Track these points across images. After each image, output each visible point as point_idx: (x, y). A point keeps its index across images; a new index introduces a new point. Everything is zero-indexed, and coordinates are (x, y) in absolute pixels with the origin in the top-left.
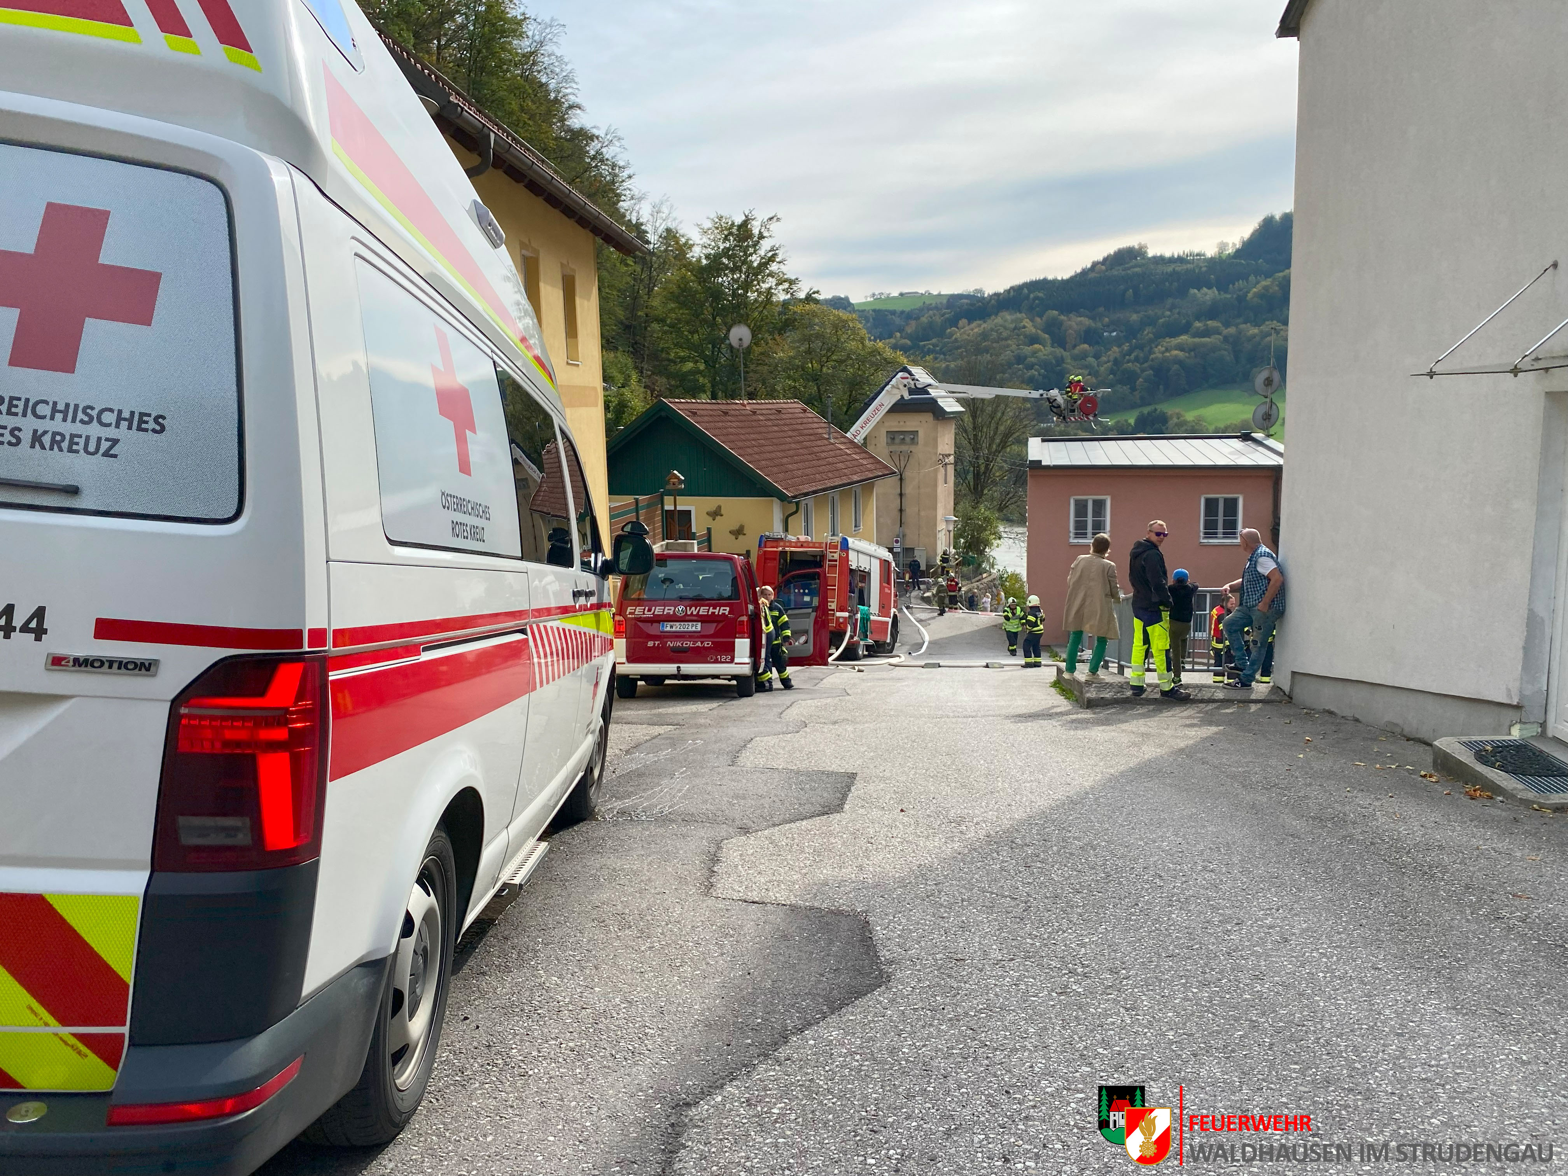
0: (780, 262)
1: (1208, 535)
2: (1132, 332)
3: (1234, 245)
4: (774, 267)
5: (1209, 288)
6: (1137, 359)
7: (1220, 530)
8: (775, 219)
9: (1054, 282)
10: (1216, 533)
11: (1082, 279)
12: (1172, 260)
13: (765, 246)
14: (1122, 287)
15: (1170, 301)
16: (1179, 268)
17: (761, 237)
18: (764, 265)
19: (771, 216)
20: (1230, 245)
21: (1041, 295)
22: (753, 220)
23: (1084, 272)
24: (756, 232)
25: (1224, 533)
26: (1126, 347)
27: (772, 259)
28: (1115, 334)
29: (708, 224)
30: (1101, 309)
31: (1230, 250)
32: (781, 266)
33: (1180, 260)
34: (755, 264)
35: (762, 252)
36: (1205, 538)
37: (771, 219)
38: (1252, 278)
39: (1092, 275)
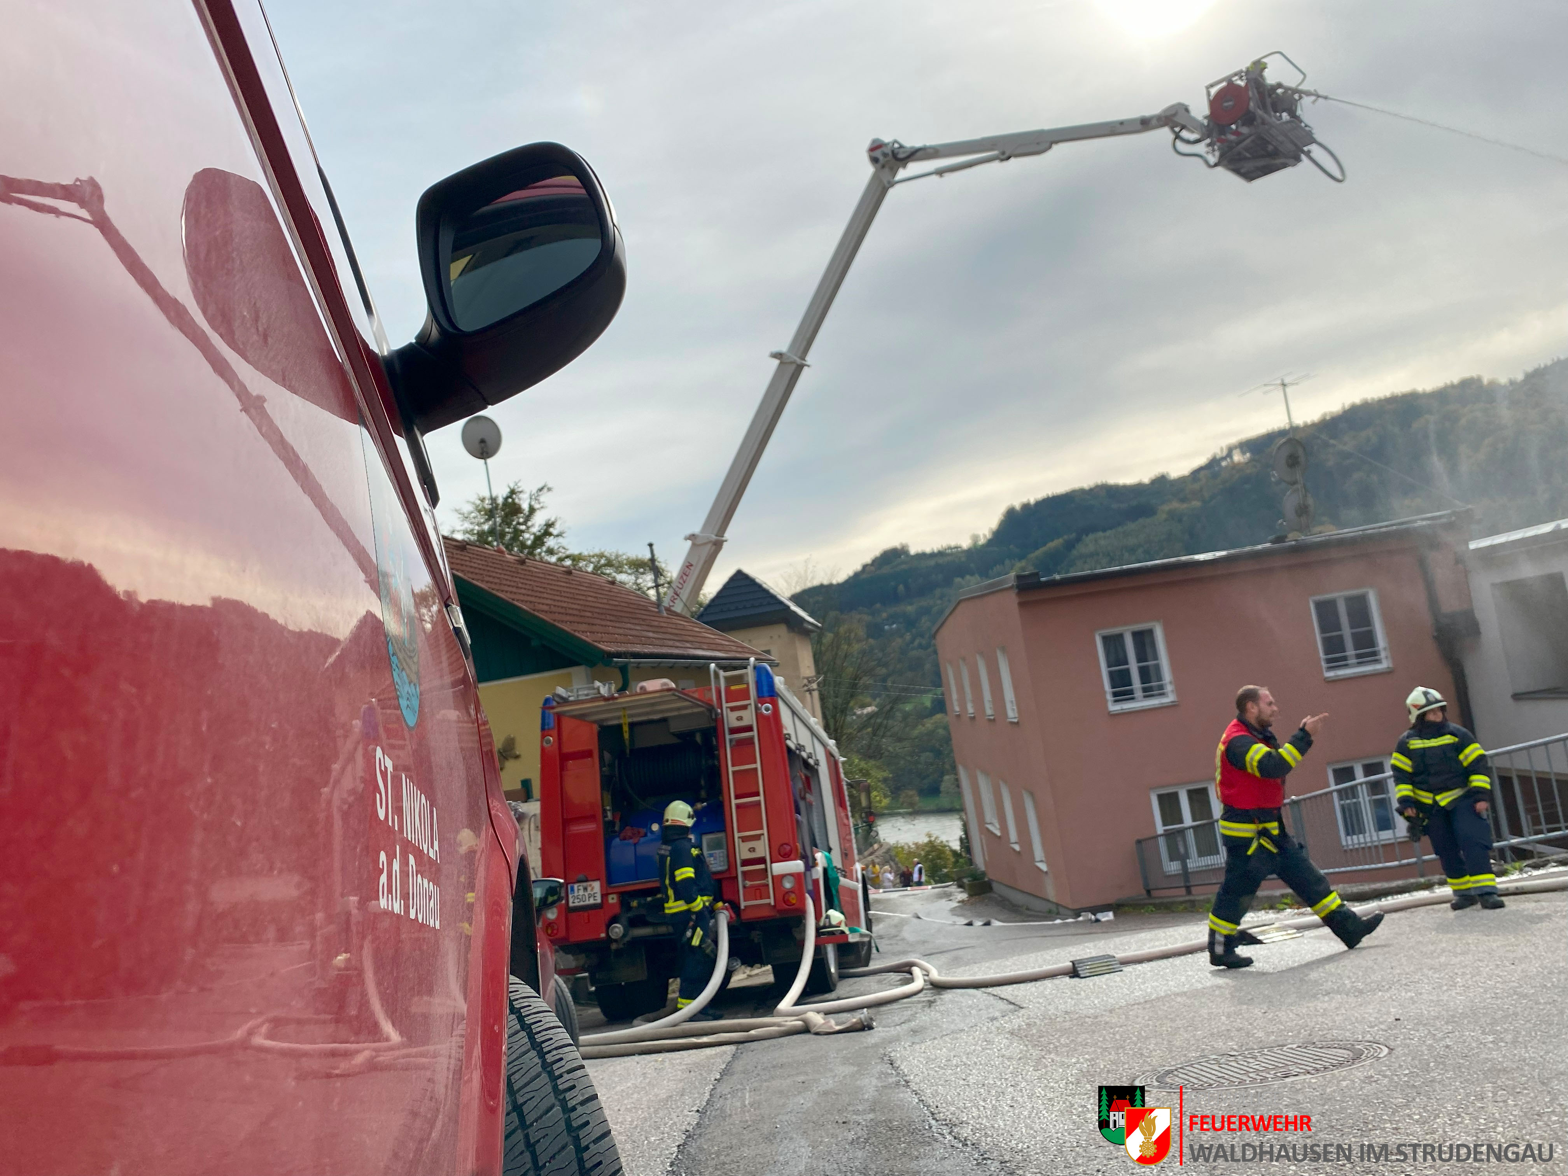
0: (557, 536)
1: (1336, 662)
2: (910, 623)
3: (985, 536)
4: (550, 542)
5: (972, 574)
6: (920, 646)
7: (1350, 652)
8: (545, 490)
9: (830, 586)
10: (1345, 658)
11: (855, 581)
12: (933, 555)
13: (538, 522)
14: (893, 583)
15: (938, 592)
16: (941, 561)
17: (532, 510)
18: (539, 540)
19: (540, 486)
20: (982, 537)
21: (820, 599)
22: (521, 492)
23: (857, 575)
24: (525, 506)
25: (1358, 656)
26: (908, 637)
27: (547, 533)
28: (894, 626)
29: (468, 508)
30: (878, 605)
31: (982, 541)
32: (560, 539)
33: (941, 554)
34: (529, 543)
35: (535, 530)
36: (1330, 669)
37: (541, 490)
38: (1007, 562)
39: (864, 576)
